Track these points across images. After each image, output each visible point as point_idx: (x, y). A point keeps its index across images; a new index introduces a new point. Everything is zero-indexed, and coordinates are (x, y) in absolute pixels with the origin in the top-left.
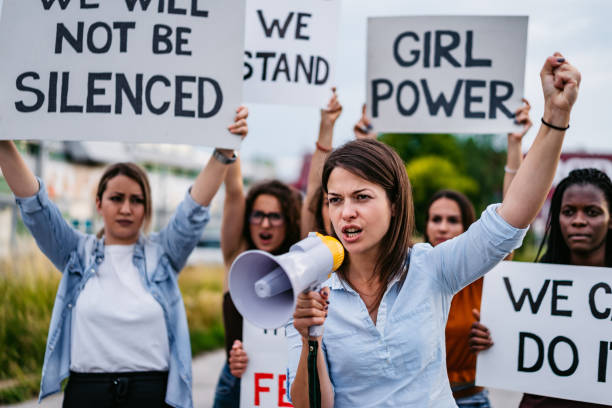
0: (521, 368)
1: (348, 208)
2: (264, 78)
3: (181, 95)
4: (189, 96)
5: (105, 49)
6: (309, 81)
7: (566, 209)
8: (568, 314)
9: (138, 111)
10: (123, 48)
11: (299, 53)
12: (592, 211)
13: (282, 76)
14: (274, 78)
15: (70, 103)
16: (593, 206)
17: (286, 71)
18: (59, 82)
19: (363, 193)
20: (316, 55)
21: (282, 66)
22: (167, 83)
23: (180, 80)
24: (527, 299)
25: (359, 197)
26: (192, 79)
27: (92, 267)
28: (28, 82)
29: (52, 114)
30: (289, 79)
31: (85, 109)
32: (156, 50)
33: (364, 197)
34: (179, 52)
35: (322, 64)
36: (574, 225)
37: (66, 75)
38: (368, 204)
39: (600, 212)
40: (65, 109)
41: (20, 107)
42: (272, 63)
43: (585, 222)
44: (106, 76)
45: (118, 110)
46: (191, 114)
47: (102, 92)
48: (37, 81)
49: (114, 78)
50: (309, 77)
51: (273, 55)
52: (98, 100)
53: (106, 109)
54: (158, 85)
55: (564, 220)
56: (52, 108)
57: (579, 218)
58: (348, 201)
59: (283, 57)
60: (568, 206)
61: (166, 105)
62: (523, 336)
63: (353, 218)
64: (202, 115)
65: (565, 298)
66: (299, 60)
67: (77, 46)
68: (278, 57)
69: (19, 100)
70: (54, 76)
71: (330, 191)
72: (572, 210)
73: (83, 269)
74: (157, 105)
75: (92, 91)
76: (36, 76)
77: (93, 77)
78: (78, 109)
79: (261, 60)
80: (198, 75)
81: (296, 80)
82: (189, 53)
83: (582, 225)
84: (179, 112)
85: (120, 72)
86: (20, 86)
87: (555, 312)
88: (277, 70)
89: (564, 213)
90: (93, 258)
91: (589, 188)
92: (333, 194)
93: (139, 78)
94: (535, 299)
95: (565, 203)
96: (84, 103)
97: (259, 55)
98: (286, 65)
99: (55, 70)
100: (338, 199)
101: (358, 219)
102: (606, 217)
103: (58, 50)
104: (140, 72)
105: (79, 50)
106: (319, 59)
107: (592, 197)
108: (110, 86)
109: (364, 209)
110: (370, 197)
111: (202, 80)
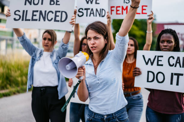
0: (148, 81)
1: (92, 41)
2: (87, 16)
3: (56, 16)
4: (58, 16)
5: (37, 4)
6: (100, 16)
7: (162, 41)
8: (162, 65)
9: (44, 20)
10: (42, 4)
11: (97, 8)
12: (169, 42)
13: (92, 15)
14: (90, 16)
15: (27, 18)
16: (169, 40)
17: (93, 13)
18: (25, 13)
19: (97, 37)
20: (101, 8)
21: (92, 12)
22: (53, 13)
23: (56, 12)
24: (150, 61)
25: (95, 38)
26: (59, 12)
27: (38, 58)
28: (17, 13)
29: (23, 21)
30: (94, 16)
31: (31, 20)
32: (50, 4)
33: (97, 38)
34: (57, 4)
35: (103, 11)
36: (164, 46)
37: (27, 11)
38: (98, 40)
39: (172, 42)
40: (26, 20)
41: (15, 19)
42: (89, 11)
43: (167, 45)
44: (37, 11)
45: (39, 20)
46: (58, 21)
47: (36, 15)
48: (20, 12)
49: (39, 12)
50: (100, 15)
51: (89, 9)
52: (35, 18)
53: (36, 20)
54: (50, 13)
55: (161, 44)
56: (23, 20)
57: (165, 44)
58: (92, 39)
59: (92, 10)
60: (162, 40)
61: (52, 19)
62: (148, 72)
63: (94, 44)
64: (61, 21)
65: (161, 61)
66: (97, 10)
67: (30, 3)
68: (91, 9)
69: (14, 18)
70: (24, 11)
71: (88, 36)
72: (163, 41)
73: (36, 58)
74: (50, 19)
75: (33, 15)
76: (19, 11)
77: (34, 11)
78: (29, 20)
79: (86, 11)
80: (61, 10)
81: (96, 16)
82: (59, 5)
83: (166, 46)
84: (55, 21)
85: (41, 10)
86: (15, 14)
87: (158, 65)
88: (91, 13)
89: (161, 42)
90: (39, 55)
91: (168, 35)
92: (88, 37)
93: (46, 11)
94: (152, 61)
95: (161, 39)
96: (31, 19)
97: (85, 9)
98: (93, 12)
99: (24, 10)
100: (90, 39)
101: (95, 45)
102: (173, 44)
103: (25, 4)
104: (46, 10)
105: (31, 4)
106: (103, 9)
107: (169, 37)
108: (38, 14)
109: (97, 42)
110: (99, 38)
111: (62, 12)
